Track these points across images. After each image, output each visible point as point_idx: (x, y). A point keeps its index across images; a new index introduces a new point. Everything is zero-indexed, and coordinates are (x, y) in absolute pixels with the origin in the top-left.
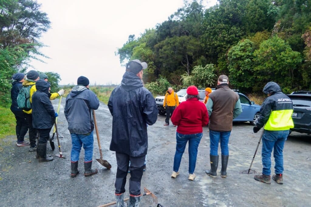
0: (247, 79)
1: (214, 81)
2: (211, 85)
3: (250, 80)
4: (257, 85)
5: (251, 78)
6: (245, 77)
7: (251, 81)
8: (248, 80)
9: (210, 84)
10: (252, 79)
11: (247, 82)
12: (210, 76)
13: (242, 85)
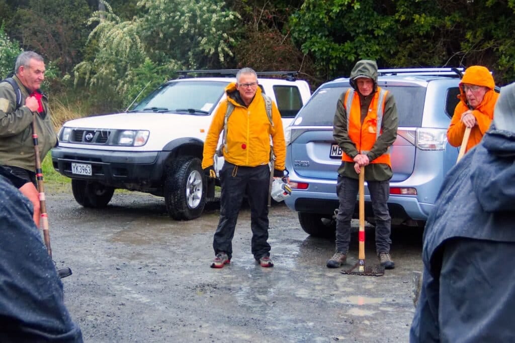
0: (370, 28)
1: (232, 40)
2: (222, 59)
3: (382, 33)
4: (406, 53)
5: (386, 25)
6: (359, 19)
7: (384, 36)
8: (372, 31)
9: (216, 54)
10: (390, 30)
11: (367, 40)
12: (215, 17)
13: (349, 53)
